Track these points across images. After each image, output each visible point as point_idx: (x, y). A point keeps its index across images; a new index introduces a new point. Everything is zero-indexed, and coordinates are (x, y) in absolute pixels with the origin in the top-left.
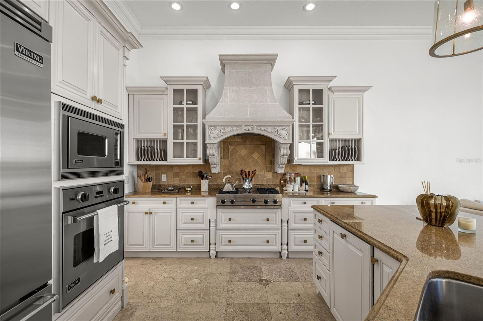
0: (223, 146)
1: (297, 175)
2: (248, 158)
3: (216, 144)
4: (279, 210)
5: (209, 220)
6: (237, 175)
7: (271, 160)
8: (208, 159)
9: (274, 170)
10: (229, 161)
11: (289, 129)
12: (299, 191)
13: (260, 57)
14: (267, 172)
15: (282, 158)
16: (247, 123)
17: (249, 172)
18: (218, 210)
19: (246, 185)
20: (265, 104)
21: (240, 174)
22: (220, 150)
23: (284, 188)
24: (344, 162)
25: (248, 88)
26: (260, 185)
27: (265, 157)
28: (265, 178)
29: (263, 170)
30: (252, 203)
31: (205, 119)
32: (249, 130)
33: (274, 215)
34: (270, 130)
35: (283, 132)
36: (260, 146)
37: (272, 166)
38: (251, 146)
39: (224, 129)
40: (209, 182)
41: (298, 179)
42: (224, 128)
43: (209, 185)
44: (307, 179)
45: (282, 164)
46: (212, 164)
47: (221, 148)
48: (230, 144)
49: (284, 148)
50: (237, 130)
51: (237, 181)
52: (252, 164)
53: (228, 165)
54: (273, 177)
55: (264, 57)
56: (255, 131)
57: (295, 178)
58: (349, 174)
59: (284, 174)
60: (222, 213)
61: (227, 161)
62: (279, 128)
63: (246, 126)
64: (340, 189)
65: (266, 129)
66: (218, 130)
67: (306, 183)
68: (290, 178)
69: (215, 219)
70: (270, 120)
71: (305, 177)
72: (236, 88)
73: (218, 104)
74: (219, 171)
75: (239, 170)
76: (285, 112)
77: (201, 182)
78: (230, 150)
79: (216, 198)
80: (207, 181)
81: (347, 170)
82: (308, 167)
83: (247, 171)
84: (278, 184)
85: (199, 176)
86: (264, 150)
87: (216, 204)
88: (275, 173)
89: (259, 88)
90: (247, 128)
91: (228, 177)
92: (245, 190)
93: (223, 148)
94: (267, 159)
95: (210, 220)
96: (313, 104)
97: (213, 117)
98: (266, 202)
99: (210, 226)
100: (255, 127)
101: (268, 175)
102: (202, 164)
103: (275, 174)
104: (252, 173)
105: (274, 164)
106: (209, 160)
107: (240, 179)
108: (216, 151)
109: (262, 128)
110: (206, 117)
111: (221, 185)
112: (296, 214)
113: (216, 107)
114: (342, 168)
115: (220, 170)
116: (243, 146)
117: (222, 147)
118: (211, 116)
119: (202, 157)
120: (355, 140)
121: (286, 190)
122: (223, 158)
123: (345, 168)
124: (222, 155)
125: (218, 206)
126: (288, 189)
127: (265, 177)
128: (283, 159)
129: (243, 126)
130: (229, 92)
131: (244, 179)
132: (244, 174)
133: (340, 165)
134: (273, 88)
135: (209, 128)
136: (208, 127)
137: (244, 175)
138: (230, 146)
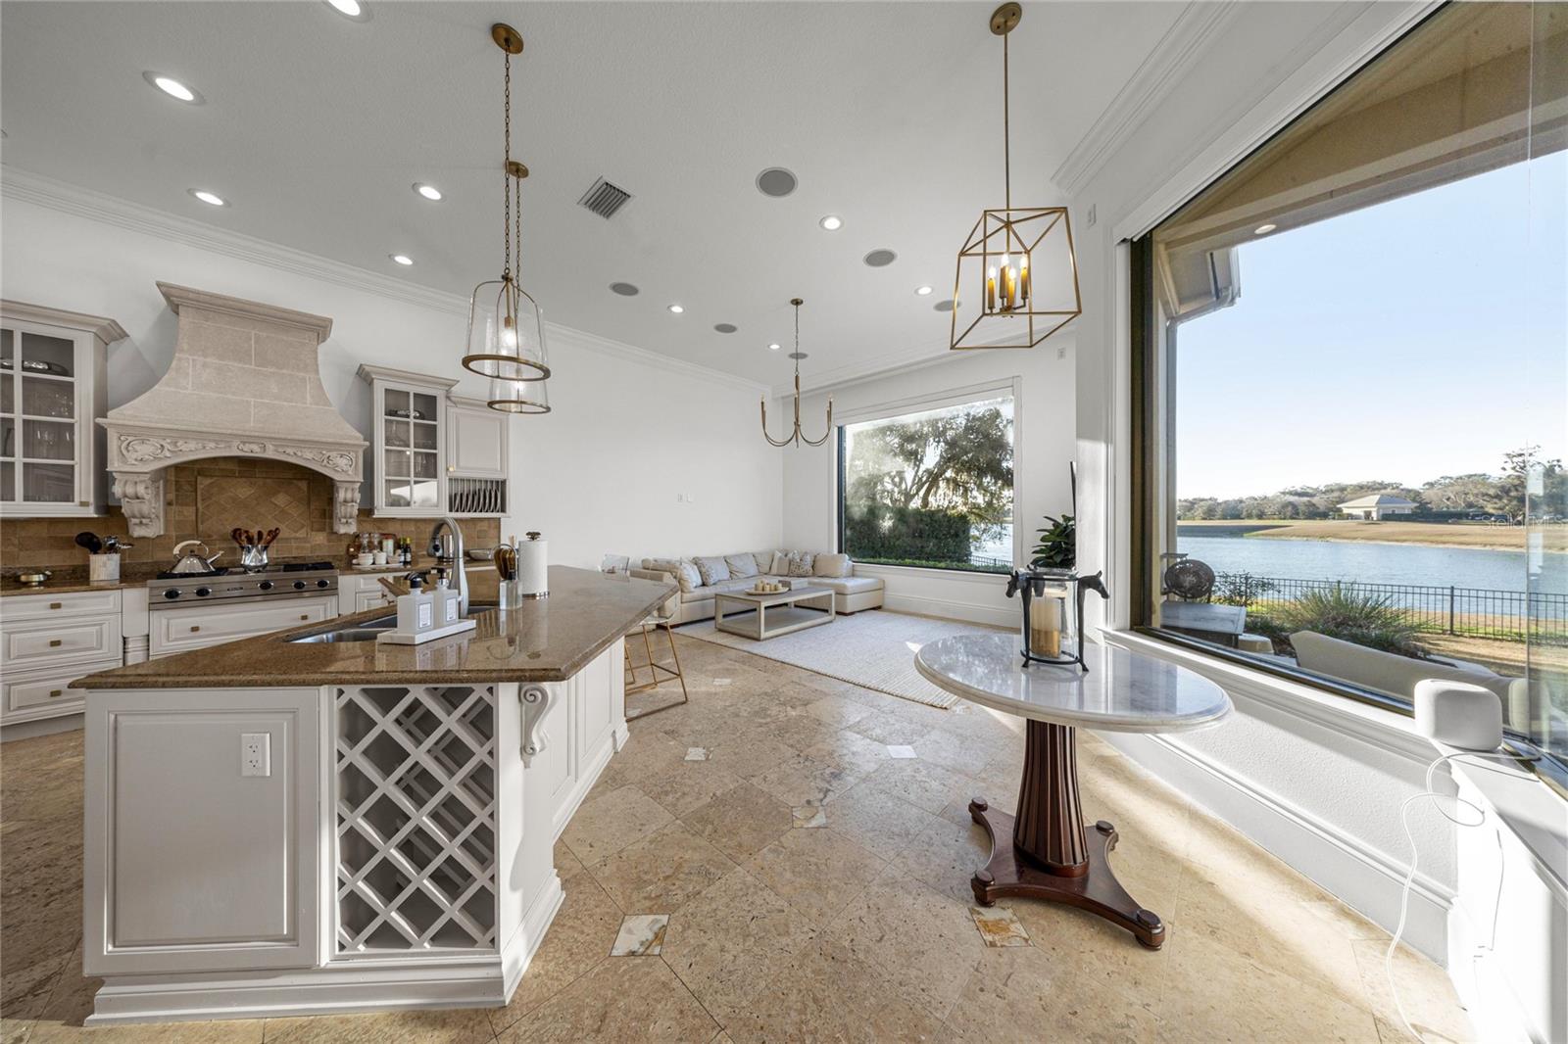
0: (176, 476)
1: (387, 536)
2: (258, 504)
3: (146, 473)
4: (334, 599)
5: (121, 640)
6: (223, 539)
7: (325, 510)
8: (117, 504)
9: (332, 528)
10: (197, 510)
11: (357, 457)
12: (387, 563)
13: (285, 315)
14: (314, 533)
15: (343, 508)
16: (246, 439)
17: (260, 534)
18: (155, 615)
19: (249, 560)
20: (299, 405)
21: (230, 537)
22: (165, 486)
23: (354, 561)
24: (483, 515)
25: (253, 367)
26: (294, 558)
27: (309, 504)
28: (308, 545)
29: (302, 527)
30: (261, 592)
31: (106, 417)
32: (254, 451)
33: (322, 608)
34: (309, 456)
35: (343, 462)
36: (295, 481)
37: (327, 520)
38: (268, 481)
39: (175, 444)
40: (122, 559)
41: (389, 544)
42: (176, 442)
43: (121, 565)
44: (408, 542)
45: (345, 517)
46: (134, 517)
47: (166, 482)
48: (199, 474)
49: (346, 489)
50: (218, 450)
51: (221, 552)
52: (270, 517)
53: (194, 518)
54: (329, 541)
55: (298, 318)
56: (271, 453)
57: (380, 543)
58: (493, 532)
59: (357, 536)
60: (169, 619)
61: (189, 512)
62: (333, 454)
63: (244, 443)
64: (473, 556)
65: (299, 454)
66: (154, 445)
67: (406, 549)
68: (370, 542)
69: (146, 632)
70: (307, 438)
71: (405, 540)
72: (217, 361)
73: (156, 387)
74: (162, 533)
75: (230, 529)
76: (348, 426)
77: (89, 561)
78: (200, 487)
79: (147, 590)
80: (116, 557)
81: (489, 527)
82: (413, 523)
83: (254, 532)
84: (342, 553)
85: (79, 543)
86: (306, 489)
87: (148, 601)
88: (333, 533)
89: (284, 371)
90: (247, 447)
91: (187, 545)
92: (247, 569)
93: (176, 481)
94: (312, 507)
95: (124, 638)
96: (415, 417)
97: (136, 416)
98: (299, 586)
99: (124, 652)
100: (270, 447)
101: (317, 538)
102: (96, 516)
103: (334, 537)
104: (269, 535)
105: (331, 517)
106: (121, 507)
107: (235, 549)
108: (146, 488)
109: (290, 451)
110: (109, 414)
111: (169, 563)
112: (372, 602)
113: (147, 394)
114: (480, 524)
115: (166, 528)
116: (244, 479)
117: (173, 478)
118: (130, 412)
119: (92, 500)
120: (497, 482)
121: (358, 564)
122: (177, 503)
123: (486, 523)
124: (172, 496)
125: (153, 606)
126: (361, 562)
127: (309, 542)
128: (346, 509)
129: (236, 443)
130: (194, 366)
131: (243, 548)
132: (243, 538)
133: (473, 519)
134: (321, 377)
135: (122, 438)
136: (116, 436)
137: (241, 538)
138: (199, 478)
